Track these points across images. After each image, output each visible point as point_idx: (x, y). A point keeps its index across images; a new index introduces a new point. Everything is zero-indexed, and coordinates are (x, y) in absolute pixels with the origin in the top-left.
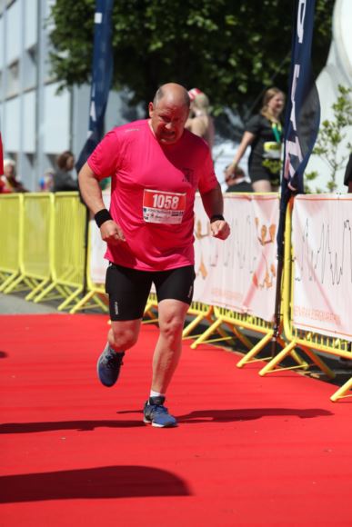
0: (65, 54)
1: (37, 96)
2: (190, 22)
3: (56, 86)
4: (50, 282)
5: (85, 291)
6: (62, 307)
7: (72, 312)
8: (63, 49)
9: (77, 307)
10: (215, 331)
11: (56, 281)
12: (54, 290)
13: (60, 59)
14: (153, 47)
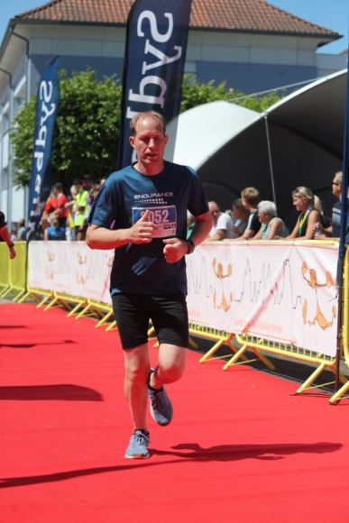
0: (21, 171)
1: (8, 193)
2: (83, 155)
3: (16, 187)
4: (9, 288)
5: (26, 292)
6: (15, 299)
7: (20, 302)
8: (20, 168)
9: (22, 300)
10: (88, 310)
11: (12, 287)
12: (12, 291)
13: (18, 173)
14: (63, 168)
